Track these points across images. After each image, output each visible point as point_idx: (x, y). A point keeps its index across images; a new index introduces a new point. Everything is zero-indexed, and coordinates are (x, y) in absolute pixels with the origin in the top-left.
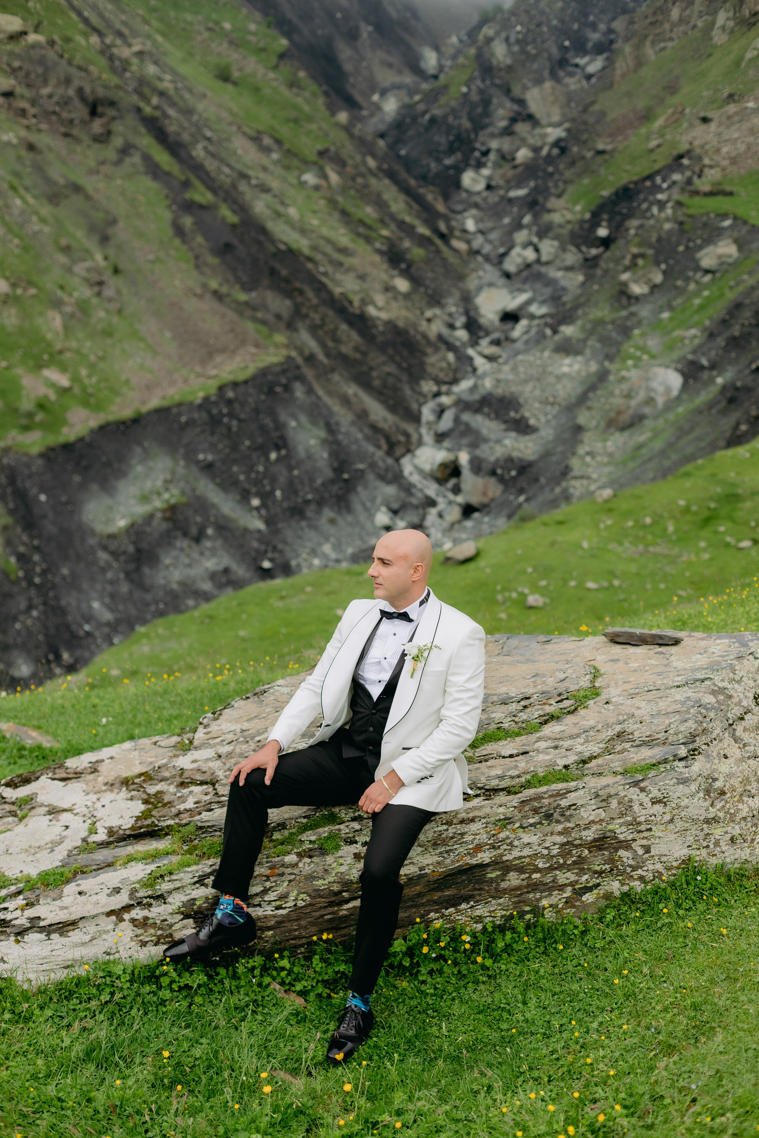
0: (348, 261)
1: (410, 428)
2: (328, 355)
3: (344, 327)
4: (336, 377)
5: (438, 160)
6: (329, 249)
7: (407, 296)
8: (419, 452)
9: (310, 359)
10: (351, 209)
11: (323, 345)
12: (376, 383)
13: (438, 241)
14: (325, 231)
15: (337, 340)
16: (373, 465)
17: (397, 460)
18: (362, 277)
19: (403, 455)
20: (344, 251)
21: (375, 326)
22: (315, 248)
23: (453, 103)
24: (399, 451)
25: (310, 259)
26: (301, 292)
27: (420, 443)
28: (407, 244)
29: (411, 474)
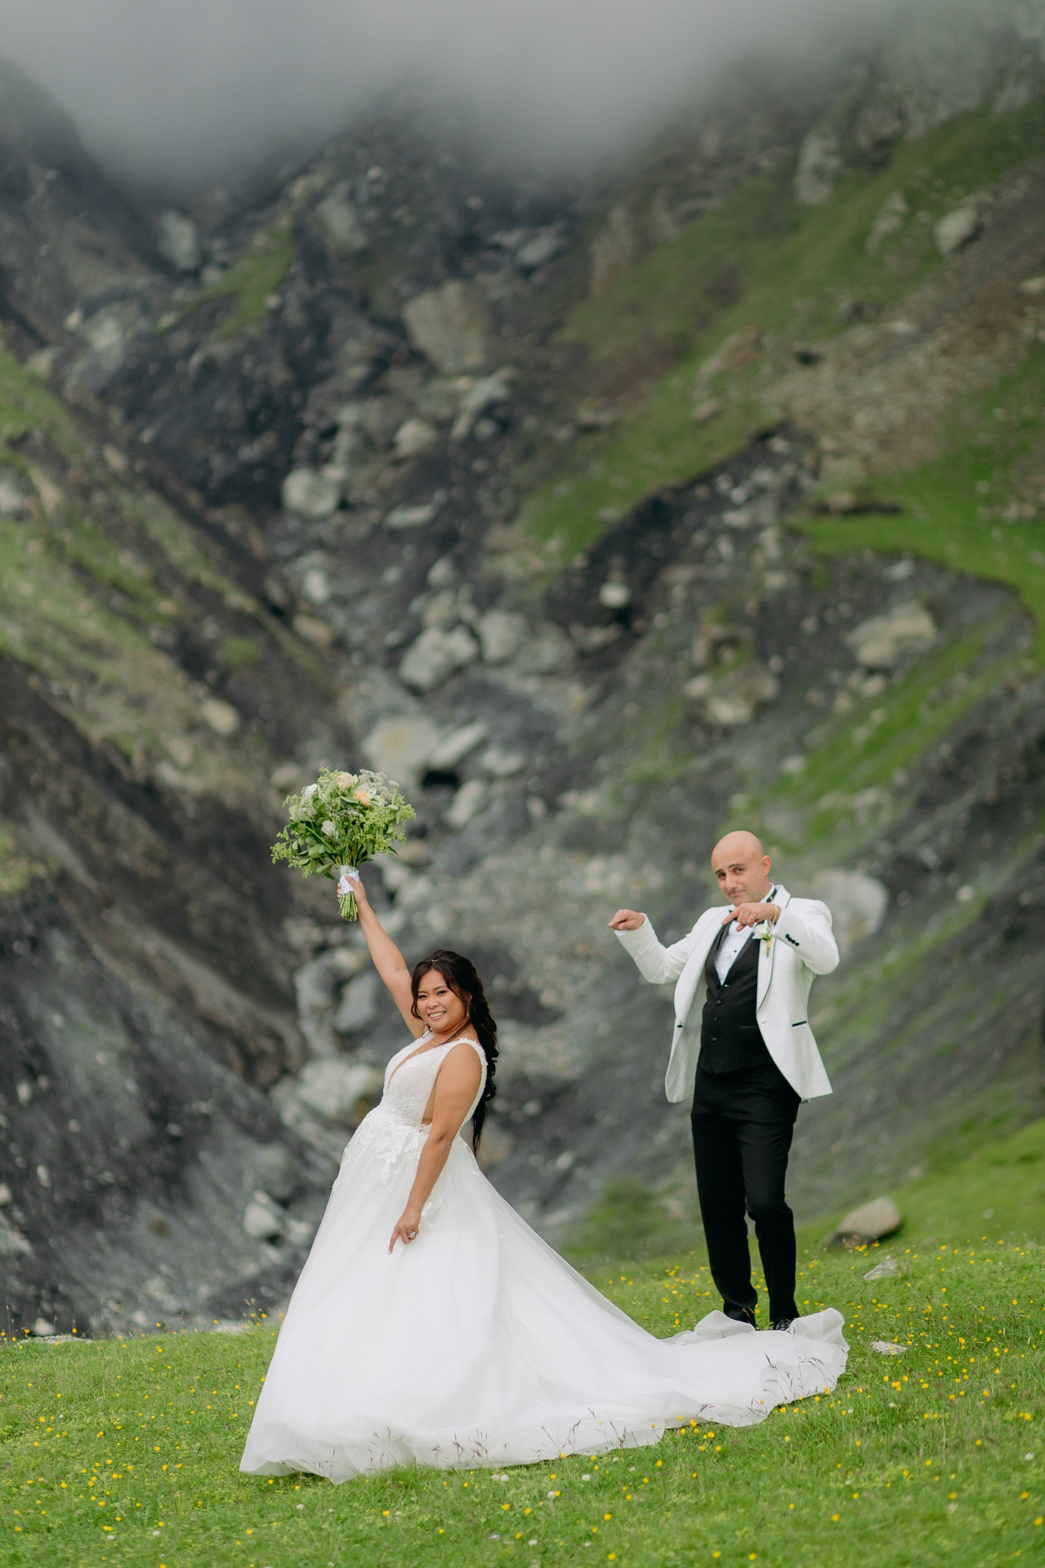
0: (106, 670)
1: (280, 1023)
2: (94, 869)
3: (117, 810)
4: (117, 918)
5: (229, 451)
6: (62, 645)
7: (234, 741)
8: (309, 1073)
9: (63, 878)
10: (91, 559)
11: (83, 851)
12: (199, 927)
13: (272, 624)
14: (49, 607)
15: (109, 839)
16: (225, 1104)
17: (266, 1090)
18: (138, 703)
19: (275, 1081)
20: (94, 648)
21: (180, 808)
22: (36, 644)
23: (252, 330)
24: (266, 1072)
25: (30, 668)
26: (25, 740)
27: (308, 1056)
28: (210, 629)
29: (298, 1120)
